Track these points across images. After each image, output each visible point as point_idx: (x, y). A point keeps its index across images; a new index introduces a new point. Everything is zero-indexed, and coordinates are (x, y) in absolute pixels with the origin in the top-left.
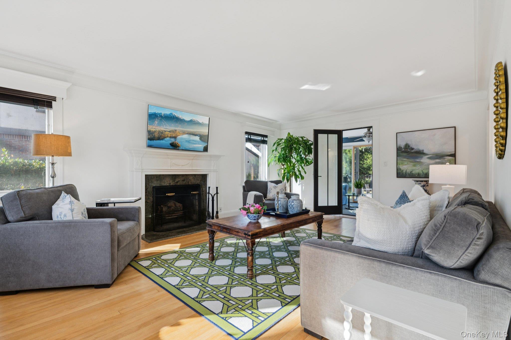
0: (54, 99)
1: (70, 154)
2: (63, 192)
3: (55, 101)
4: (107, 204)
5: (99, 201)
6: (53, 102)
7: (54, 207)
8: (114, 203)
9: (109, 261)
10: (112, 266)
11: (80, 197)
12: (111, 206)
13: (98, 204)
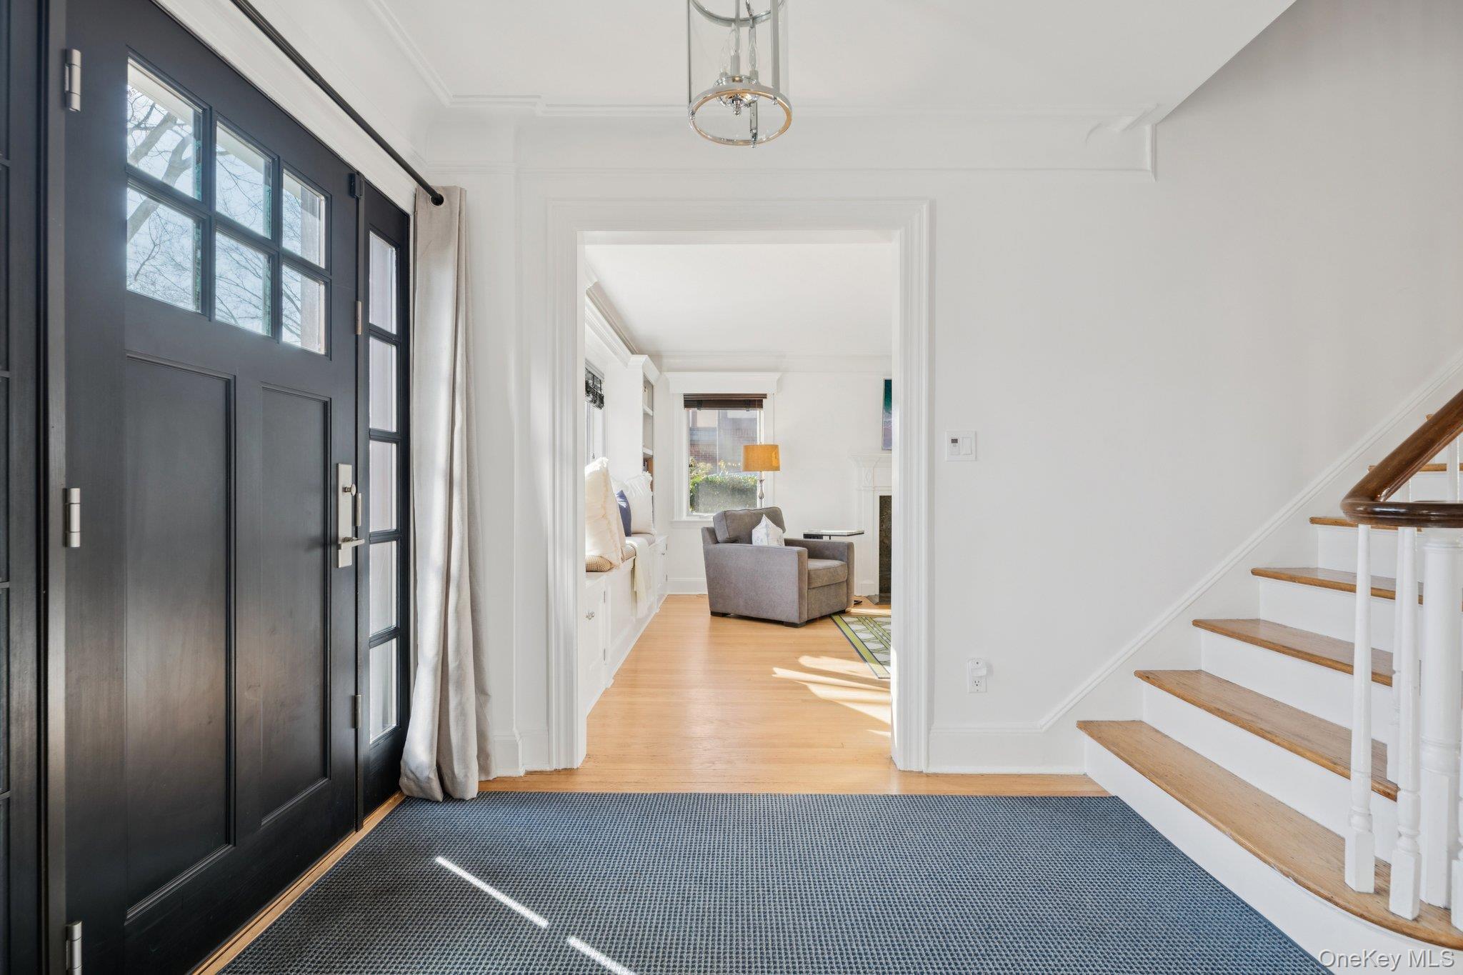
0: (765, 396)
1: (777, 469)
2: (764, 515)
3: (766, 398)
4: (820, 536)
5: (807, 532)
6: (764, 400)
7: (754, 531)
8: (830, 536)
9: (796, 596)
10: (800, 604)
11: (786, 525)
12: (826, 539)
13: (806, 536)
